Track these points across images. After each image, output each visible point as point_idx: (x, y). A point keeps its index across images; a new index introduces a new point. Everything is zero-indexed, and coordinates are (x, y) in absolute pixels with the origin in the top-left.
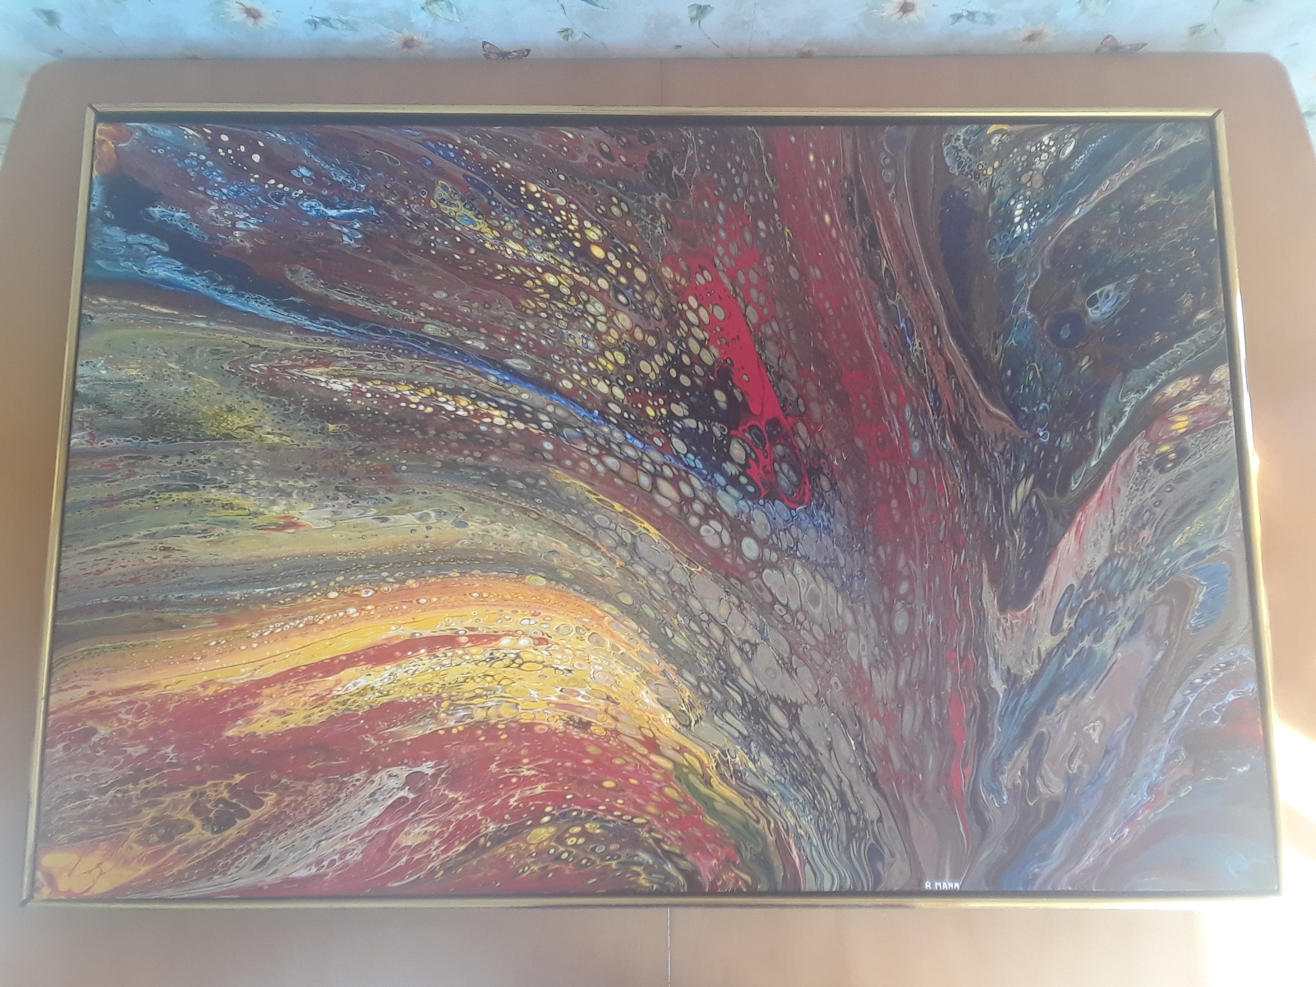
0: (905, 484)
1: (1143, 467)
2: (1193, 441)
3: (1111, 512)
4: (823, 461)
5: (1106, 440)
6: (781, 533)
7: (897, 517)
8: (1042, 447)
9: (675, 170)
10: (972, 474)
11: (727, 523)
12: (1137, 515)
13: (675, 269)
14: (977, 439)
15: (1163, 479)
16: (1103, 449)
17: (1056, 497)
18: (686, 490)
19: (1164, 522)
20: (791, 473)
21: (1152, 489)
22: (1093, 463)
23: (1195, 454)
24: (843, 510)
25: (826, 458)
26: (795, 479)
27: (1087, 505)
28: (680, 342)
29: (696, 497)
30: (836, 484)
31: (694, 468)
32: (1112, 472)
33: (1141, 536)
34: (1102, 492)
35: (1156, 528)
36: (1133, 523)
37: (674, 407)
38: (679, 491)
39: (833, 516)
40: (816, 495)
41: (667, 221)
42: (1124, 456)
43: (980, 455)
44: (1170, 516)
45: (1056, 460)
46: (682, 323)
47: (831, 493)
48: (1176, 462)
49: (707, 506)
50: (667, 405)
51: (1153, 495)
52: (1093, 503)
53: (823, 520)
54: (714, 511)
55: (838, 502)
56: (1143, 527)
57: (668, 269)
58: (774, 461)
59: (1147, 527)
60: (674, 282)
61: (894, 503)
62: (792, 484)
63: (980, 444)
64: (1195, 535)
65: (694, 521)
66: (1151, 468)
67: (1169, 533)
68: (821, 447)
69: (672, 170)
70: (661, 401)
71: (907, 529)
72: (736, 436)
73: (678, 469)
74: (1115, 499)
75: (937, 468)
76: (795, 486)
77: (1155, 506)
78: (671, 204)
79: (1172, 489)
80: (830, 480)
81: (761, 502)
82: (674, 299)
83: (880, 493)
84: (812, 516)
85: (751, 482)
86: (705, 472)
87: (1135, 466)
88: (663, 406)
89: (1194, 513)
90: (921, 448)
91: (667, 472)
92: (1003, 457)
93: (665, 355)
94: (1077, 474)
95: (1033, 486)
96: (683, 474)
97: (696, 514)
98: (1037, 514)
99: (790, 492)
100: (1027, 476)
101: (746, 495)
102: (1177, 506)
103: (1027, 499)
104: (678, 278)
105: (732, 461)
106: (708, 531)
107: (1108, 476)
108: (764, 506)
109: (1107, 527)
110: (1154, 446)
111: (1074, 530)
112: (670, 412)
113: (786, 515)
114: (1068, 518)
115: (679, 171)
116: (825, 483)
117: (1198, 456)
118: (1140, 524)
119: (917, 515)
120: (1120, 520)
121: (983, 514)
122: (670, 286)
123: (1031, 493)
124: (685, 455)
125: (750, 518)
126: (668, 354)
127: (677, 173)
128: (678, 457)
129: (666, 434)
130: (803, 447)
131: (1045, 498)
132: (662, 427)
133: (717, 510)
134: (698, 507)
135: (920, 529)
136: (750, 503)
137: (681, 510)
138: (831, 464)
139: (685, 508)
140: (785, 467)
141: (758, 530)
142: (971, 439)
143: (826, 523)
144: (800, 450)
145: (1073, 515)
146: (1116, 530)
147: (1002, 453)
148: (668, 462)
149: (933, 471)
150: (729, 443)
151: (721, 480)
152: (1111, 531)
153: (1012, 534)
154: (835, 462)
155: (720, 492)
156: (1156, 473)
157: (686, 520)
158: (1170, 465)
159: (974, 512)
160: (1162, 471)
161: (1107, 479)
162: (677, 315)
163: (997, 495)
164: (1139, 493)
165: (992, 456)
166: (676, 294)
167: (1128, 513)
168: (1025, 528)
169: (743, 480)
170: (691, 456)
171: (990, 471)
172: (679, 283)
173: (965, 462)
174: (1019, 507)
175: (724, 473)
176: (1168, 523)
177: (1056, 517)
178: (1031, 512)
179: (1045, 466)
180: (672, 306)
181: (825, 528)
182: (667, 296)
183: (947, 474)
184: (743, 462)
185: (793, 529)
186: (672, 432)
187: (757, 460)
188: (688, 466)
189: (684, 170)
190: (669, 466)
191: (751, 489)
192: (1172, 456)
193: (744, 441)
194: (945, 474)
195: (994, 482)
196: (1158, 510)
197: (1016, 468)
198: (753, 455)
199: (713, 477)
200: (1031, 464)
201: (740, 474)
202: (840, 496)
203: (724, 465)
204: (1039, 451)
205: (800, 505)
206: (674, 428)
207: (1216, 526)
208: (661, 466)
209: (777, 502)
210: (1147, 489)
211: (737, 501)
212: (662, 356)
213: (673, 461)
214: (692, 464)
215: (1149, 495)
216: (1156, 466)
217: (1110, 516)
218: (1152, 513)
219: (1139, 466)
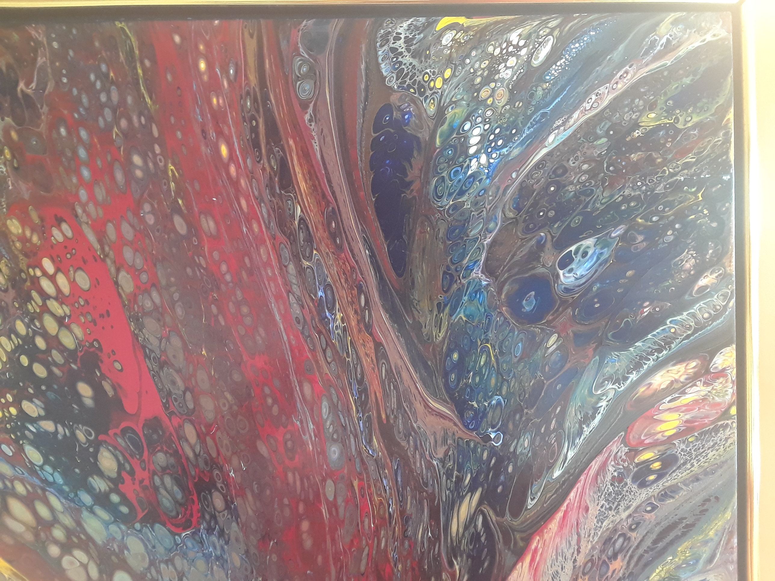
0: (320, 502)
1: (619, 479)
2: (683, 446)
3: (575, 537)
4: (216, 472)
5: (573, 442)
6: (163, 566)
7: (308, 543)
8: (493, 452)
9: (21, 85)
10: (404, 488)
11: (95, 554)
12: (608, 541)
13: (25, 221)
14: (411, 442)
15: (643, 495)
16: (571, 454)
17: (508, 517)
18: (43, 511)
19: (640, 551)
20: (176, 488)
21: (628, 508)
22: (557, 473)
23: (685, 463)
24: (241, 535)
25: (221, 469)
26: (179, 496)
27: (546, 527)
28: (32, 320)
29: (55, 521)
30: (233, 503)
31: (52, 484)
32: (579, 485)
33: (612, 568)
34: (566, 512)
35: (631, 557)
36: (602, 551)
37: (26, 405)
38: (35, 513)
39: (227, 543)
40: (207, 517)
41: (13, 156)
42: (595, 465)
43: (415, 463)
44: (648, 542)
45: (510, 469)
46: (34, 294)
47: (226, 512)
48: (661, 475)
49: (69, 532)
50: (17, 403)
51: (630, 516)
52: (553, 525)
53: (215, 548)
54: (79, 538)
55: (234, 524)
56: (615, 556)
57: (15, 222)
58: (154, 473)
59: (619, 557)
60: (23, 239)
61: (305, 525)
62: (176, 502)
63: (416, 448)
64: (678, 567)
65: (54, 550)
66: (629, 481)
67: (646, 565)
68: (214, 455)
69: (17, 84)
70: (10, 398)
71: (320, 559)
72: (105, 442)
73: (33, 486)
74: (582, 520)
75: (361, 480)
76: (181, 505)
77: (631, 529)
78: (18, 132)
79: (654, 508)
80: (225, 497)
81: (138, 526)
82: (23, 262)
83: (287, 512)
84: (201, 543)
85: (125, 500)
86: (66, 488)
87: (609, 477)
88: (12, 404)
89: (678, 539)
90: (341, 453)
91: (20, 488)
92: (443, 467)
93: (13, 336)
94: (535, 488)
95: (480, 502)
96: (39, 491)
97: (56, 542)
98: (483, 539)
99: (174, 514)
100: (472, 490)
101: (118, 518)
102: (658, 530)
103: (472, 519)
104: (28, 233)
105: (100, 473)
106: (72, 563)
107: (575, 490)
108: (140, 531)
109: (569, 556)
110: (634, 452)
111: (528, 559)
112: (21, 411)
113: (168, 541)
114: (521, 544)
115: (27, 84)
116: (218, 502)
117: (688, 466)
118: (610, 553)
119: (333, 540)
120: (586, 548)
121: (416, 539)
122: (18, 245)
123: (478, 511)
124: (41, 467)
125: (123, 547)
126: (18, 335)
127: (24, 88)
128: (32, 470)
129: (16, 441)
130: (191, 455)
131: (494, 518)
132: (13, 430)
133: (83, 536)
134: (58, 533)
135: (336, 559)
136: (123, 527)
137: (37, 535)
138: (226, 477)
139: (42, 535)
140: (168, 480)
141: (132, 562)
142: (404, 443)
143: (219, 553)
144: (188, 458)
145: (528, 540)
146: (581, 559)
147: (442, 461)
148: (21, 476)
149: (356, 483)
150: (97, 451)
151: (86, 499)
152: (575, 561)
153: (451, 564)
154: (232, 474)
155: (85, 514)
156: (635, 487)
157: (45, 550)
158: (652, 478)
159: (405, 536)
160: (643, 485)
161: (572, 495)
162: (28, 284)
163: (434, 515)
164: (612, 513)
165: (429, 466)
166: (26, 255)
167: (596, 539)
168: (469, 556)
169: (115, 498)
170: (48, 468)
171: (426, 485)
172: (29, 240)
173: (396, 472)
174: (461, 530)
175: (90, 490)
176: (646, 551)
177: (507, 541)
178: (475, 538)
179: (496, 476)
180: (21, 271)
181: (217, 558)
182: (14, 259)
183: (373, 488)
184: (114, 475)
185: (178, 561)
186: (24, 437)
187: (132, 473)
188: (45, 481)
189: (33, 85)
190: (22, 481)
191: (124, 509)
192: (656, 465)
193: (115, 448)
194: (369, 487)
195: (432, 497)
196: (633, 535)
197: (460, 480)
198: (127, 467)
199: (76, 495)
200: (478, 473)
201: (111, 491)
202: (238, 517)
203: (90, 479)
204: (490, 458)
205: (185, 529)
206: (26, 432)
207: (705, 557)
208: (12, 482)
209: (157, 526)
210: (621, 508)
211: (106, 524)
212: (10, 339)
213: (26, 474)
214: (51, 479)
215: (624, 515)
216: (634, 480)
217: (574, 542)
218: (627, 539)
219: (613, 477)
